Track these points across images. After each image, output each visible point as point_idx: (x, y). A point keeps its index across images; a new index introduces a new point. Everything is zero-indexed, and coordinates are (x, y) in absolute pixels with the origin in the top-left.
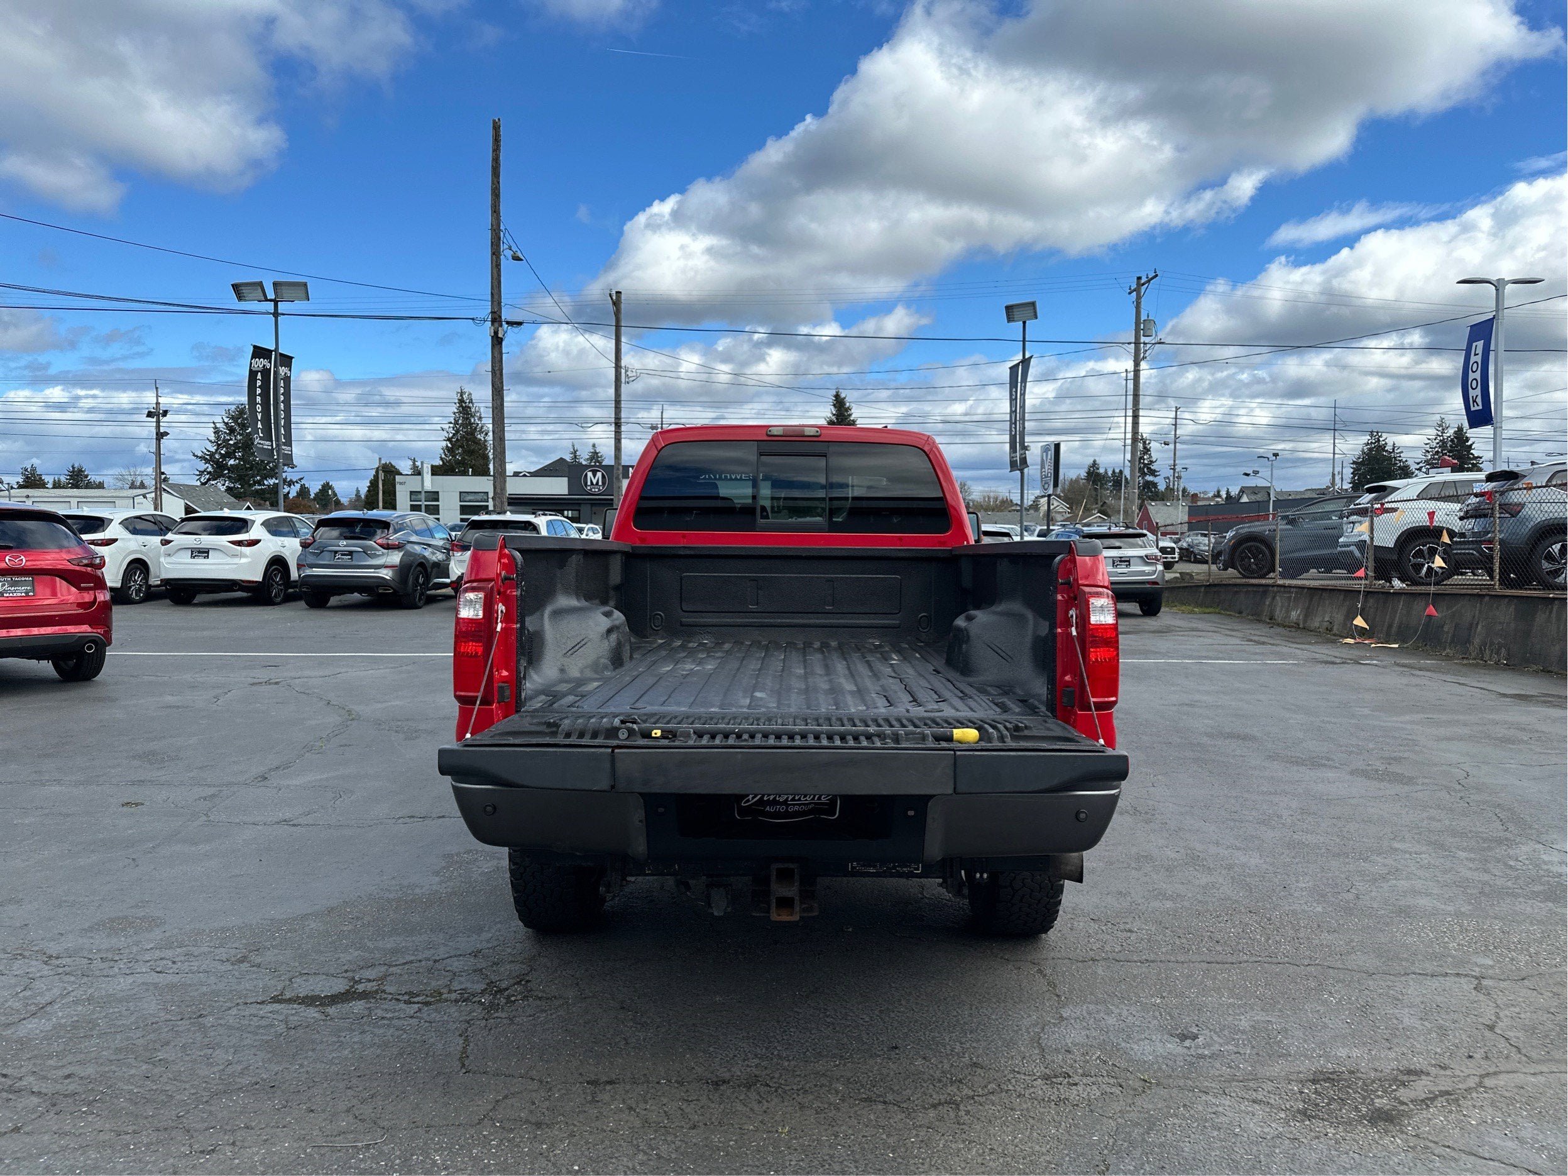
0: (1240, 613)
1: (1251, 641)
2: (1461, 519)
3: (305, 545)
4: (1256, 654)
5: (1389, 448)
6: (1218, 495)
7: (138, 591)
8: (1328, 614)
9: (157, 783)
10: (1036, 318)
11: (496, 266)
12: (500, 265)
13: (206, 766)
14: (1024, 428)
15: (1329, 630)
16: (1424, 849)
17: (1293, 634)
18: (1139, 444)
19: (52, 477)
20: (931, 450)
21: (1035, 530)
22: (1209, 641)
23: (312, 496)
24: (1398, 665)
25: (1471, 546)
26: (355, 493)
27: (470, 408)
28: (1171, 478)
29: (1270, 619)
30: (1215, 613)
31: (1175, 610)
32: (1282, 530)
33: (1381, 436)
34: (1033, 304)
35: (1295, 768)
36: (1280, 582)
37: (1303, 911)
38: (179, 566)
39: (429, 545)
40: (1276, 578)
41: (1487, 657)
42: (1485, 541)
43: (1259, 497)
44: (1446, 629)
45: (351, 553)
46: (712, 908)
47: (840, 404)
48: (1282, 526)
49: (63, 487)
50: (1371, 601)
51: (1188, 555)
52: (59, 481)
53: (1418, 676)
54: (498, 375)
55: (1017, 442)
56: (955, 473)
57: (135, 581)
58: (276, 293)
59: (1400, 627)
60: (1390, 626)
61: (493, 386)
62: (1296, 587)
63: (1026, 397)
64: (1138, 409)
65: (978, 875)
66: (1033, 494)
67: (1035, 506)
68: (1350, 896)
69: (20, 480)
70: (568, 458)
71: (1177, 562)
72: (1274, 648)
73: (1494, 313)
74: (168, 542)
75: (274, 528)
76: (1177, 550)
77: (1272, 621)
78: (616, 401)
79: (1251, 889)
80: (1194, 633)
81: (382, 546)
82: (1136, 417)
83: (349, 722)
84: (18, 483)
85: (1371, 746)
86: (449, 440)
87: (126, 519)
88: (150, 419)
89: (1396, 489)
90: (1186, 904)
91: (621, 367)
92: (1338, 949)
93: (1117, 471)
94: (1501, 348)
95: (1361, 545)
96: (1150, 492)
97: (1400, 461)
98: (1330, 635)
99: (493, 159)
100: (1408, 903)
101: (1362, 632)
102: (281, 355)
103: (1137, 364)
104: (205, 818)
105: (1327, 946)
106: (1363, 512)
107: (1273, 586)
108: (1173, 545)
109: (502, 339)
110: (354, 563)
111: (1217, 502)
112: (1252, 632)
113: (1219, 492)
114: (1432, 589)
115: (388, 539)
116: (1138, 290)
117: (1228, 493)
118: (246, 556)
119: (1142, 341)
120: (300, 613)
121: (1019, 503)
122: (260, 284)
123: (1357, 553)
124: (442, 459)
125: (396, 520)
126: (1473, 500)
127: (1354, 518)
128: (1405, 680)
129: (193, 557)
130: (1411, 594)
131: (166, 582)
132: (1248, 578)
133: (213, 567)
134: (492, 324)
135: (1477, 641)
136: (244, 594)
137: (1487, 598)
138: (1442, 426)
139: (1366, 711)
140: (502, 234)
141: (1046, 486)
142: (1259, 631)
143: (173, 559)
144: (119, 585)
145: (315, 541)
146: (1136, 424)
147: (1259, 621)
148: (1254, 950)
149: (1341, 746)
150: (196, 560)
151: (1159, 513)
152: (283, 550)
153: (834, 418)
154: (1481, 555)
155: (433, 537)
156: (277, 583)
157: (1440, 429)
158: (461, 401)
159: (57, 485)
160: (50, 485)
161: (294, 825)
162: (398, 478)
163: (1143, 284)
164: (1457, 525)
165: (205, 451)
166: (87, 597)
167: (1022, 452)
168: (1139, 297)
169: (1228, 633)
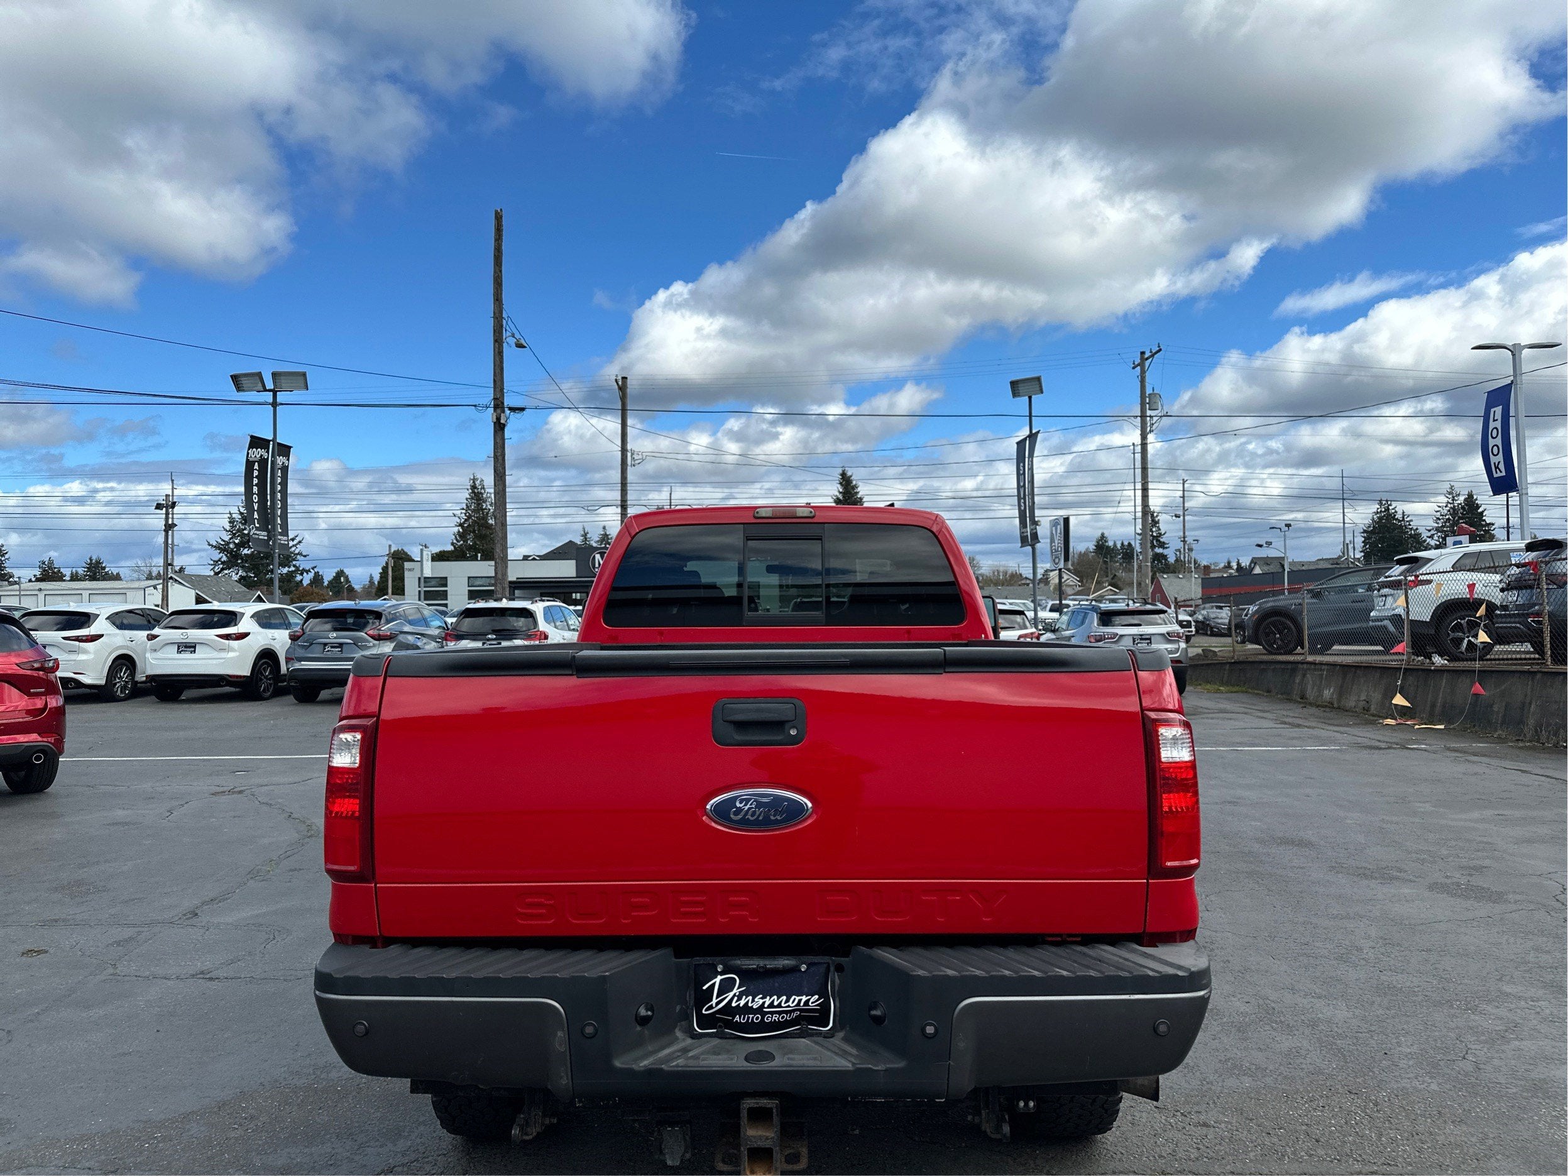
0: (1269, 691)
1: (1285, 723)
2: (1502, 590)
3: (294, 638)
4: (1293, 738)
5: (1399, 516)
6: (1228, 566)
7: (124, 688)
8: (1364, 693)
9: (71, 922)
10: (1042, 393)
11: (499, 354)
12: (502, 352)
13: (133, 900)
14: (1034, 503)
15: (1366, 710)
16: (1541, 992)
17: (1328, 714)
18: (1149, 517)
19: (70, 569)
20: (940, 531)
21: (1046, 606)
22: (1241, 724)
23: (326, 583)
24: (1449, 749)
25: (1517, 620)
26: (368, 579)
27: (482, 494)
28: (1182, 550)
29: (1302, 698)
30: (1243, 692)
31: (1199, 688)
32: (1308, 604)
33: (1391, 505)
34: (1038, 379)
35: (1365, 882)
36: (1310, 658)
37: (1415, 1088)
38: (166, 662)
39: (422, 635)
40: (1302, 655)
41: (1543, 739)
42: (1532, 614)
43: (1273, 568)
44: (1495, 708)
45: (341, 645)
46: (664, 1155)
47: (846, 483)
48: (1308, 599)
49: (80, 580)
50: (1411, 679)
51: (1205, 628)
52: (77, 573)
53: (1474, 762)
54: (500, 461)
55: (1027, 516)
56: (964, 548)
57: (121, 678)
58: (274, 383)
59: (1444, 706)
60: (1433, 706)
61: (495, 471)
62: (1328, 664)
63: (1034, 472)
64: (1147, 482)
65: (1022, 1104)
66: (1042, 568)
67: (1045, 580)
68: (1468, 1066)
69: (38, 572)
70: (578, 540)
71: (1194, 635)
72: (1311, 731)
73: (1512, 378)
74: (155, 637)
75: (265, 620)
76: (1193, 623)
77: (1303, 700)
78: (622, 483)
79: (1344, 1056)
80: (1221, 715)
81: (373, 637)
82: (1145, 490)
83: (307, 840)
84: (35, 576)
85: (1444, 852)
86: (461, 525)
87: (117, 613)
88: (158, 511)
89: (1429, 560)
90: (1269, 1080)
91: (627, 451)
92: (1471, 1150)
93: (1126, 543)
94: (1522, 413)
95: (1397, 619)
96: (1161, 565)
97: (1411, 529)
98: (1368, 716)
99: (495, 249)
100: (1542, 1077)
101: (1403, 712)
102: (279, 444)
103: (1144, 437)
104: (111, 971)
105: (1458, 1146)
106: (1395, 585)
107: (1303, 663)
108: (1189, 618)
109: (504, 425)
110: (344, 655)
111: (1231, 574)
112: (1285, 713)
113: (1229, 563)
114: (1477, 665)
115: (379, 630)
116: (1141, 364)
117: (1238, 564)
118: (233, 650)
119: (1148, 414)
120: (286, 709)
121: (1031, 577)
122: (259, 375)
123: (1392, 628)
124: (452, 544)
125: (389, 610)
126: (1515, 570)
127: (1385, 591)
128: (1461, 768)
129: (179, 652)
130: (1454, 671)
131: (152, 678)
132: (1275, 654)
133: (200, 662)
134: (495, 411)
135: (1531, 722)
136: (232, 689)
137: (1539, 676)
138: (1452, 493)
139: (1428, 807)
140: (504, 322)
141: (1057, 560)
142: (1292, 712)
143: (159, 655)
144: (103, 682)
145: (304, 633)
146: (1145, 497)
147: (1290, 700)
148: (1366, 1153)
149: (1410, 853)
150: (183, 656)
151: (1172, 585)
152: (273, 642)
153: (840, 497)
154: (1529, 629)
155: (427, 625)
156: (266, 677)
157: (1451, 496)
158: (474, 487)
159: (75, 578)
160: (67, 578)
161: (211, 979)
162: (407, 565)
163: (1147, 359)
164: (1497, 598)
165: (220, 541)
166: (39, 703)
167: (1032, 527)
168: (1143, 372)
169: (1260, 714)
